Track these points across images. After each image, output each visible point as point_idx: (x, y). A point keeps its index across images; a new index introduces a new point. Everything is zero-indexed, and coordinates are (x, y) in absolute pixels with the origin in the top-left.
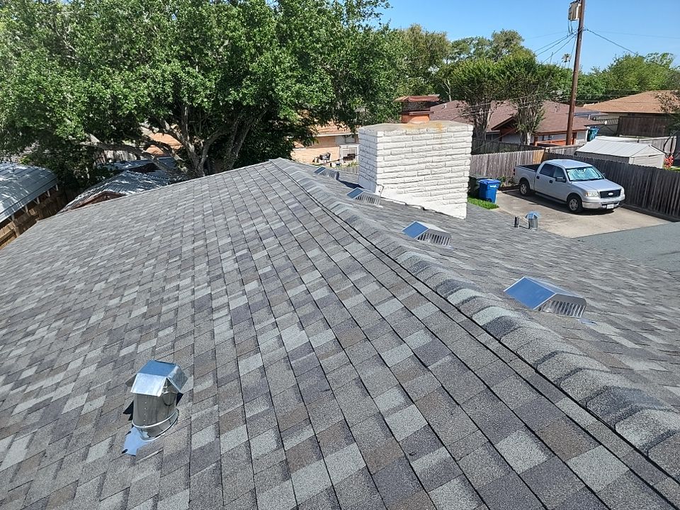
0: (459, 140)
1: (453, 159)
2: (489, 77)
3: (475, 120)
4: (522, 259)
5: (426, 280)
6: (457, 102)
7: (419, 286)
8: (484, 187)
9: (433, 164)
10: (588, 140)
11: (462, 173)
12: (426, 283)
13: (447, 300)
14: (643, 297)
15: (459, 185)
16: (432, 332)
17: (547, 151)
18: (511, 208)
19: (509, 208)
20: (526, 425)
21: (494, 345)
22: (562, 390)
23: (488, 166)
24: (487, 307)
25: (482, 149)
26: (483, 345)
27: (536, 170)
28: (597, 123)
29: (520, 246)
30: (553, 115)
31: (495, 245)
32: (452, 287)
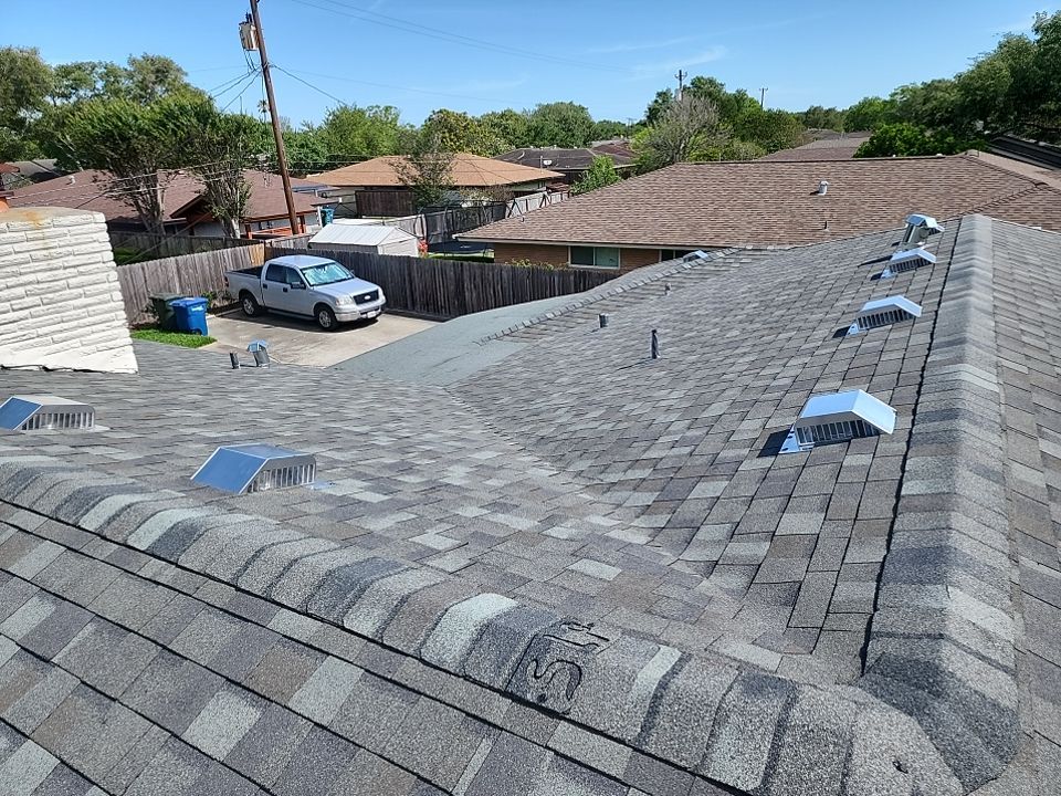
0: (83, 238)
1: (81, 274)
2: (140, 131)
3: (137, 203)
4: (241, 417)
5: (34, 503)
6: (91, 172)
7: (22, 518)
8: (182, 312)
9: (41, 286)
10: (324, 226)
11: (107, 296)
12: (34, 508)
13: (79, 528)
14: (409, 428)
15: (108, 316)
16: (54, 594)
17: (268, 245)
18: (236, 339)
19: (233, 339)
20: (228, 679)
21: (169, 574)
22: (274, 602)
23: (180, 278)
24: (152, 515)
25: (162, 250)
26: (150, 580)
27: (259, 276)
28: (328, 200)
29: (239, 398)
30: (262, 192)
31: (195, 406)
32: (86, 499)
